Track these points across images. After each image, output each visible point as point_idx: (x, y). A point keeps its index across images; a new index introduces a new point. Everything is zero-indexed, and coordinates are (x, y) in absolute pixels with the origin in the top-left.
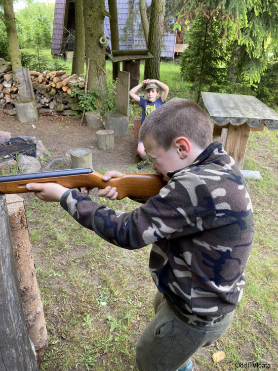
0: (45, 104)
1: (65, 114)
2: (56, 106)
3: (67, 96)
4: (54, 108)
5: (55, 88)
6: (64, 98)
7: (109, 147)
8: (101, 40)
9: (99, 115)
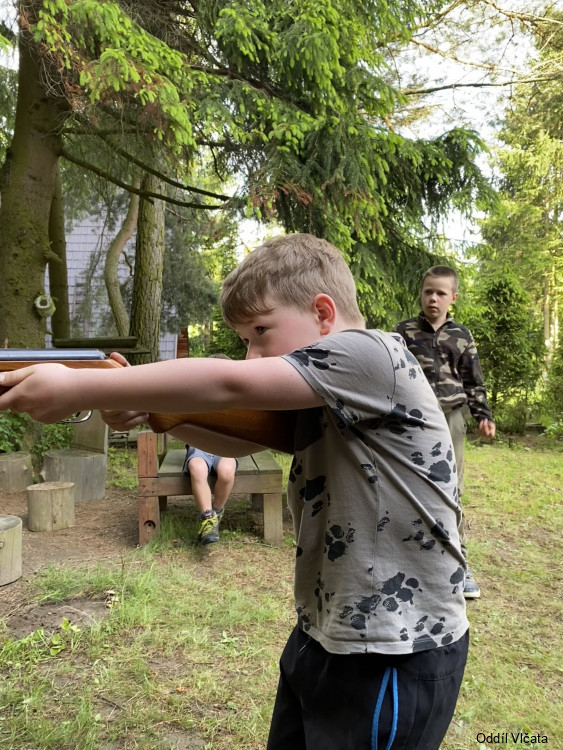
7: (60, 524)
8: (38, 303)
9: (28, 458)
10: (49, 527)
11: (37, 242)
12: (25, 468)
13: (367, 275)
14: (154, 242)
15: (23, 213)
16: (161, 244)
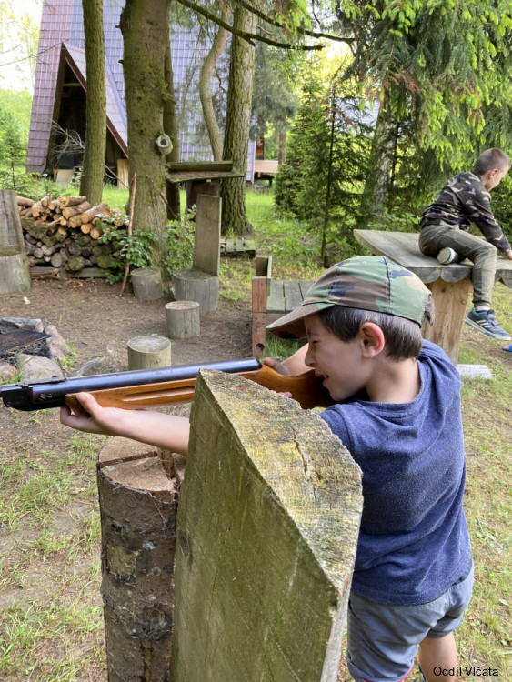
0: (43, 258)
1: (84, 275)
2: (67, 262)
3: (89, 242)
4: (63, 266)
5: (65, 227)
6: (84, 246)
7: (190, 334)
8: (159, 142)
9: (159, 274)
10: (182, 336)
11: (156, 86)
12: (157, 282)
13: (449, 132)
14: (246, 66)
15: (144, 58)
16: (252, 68)
